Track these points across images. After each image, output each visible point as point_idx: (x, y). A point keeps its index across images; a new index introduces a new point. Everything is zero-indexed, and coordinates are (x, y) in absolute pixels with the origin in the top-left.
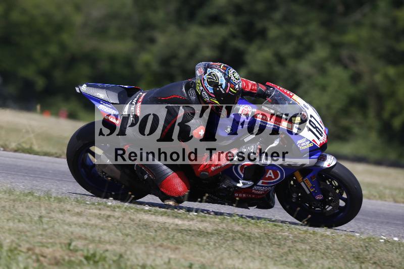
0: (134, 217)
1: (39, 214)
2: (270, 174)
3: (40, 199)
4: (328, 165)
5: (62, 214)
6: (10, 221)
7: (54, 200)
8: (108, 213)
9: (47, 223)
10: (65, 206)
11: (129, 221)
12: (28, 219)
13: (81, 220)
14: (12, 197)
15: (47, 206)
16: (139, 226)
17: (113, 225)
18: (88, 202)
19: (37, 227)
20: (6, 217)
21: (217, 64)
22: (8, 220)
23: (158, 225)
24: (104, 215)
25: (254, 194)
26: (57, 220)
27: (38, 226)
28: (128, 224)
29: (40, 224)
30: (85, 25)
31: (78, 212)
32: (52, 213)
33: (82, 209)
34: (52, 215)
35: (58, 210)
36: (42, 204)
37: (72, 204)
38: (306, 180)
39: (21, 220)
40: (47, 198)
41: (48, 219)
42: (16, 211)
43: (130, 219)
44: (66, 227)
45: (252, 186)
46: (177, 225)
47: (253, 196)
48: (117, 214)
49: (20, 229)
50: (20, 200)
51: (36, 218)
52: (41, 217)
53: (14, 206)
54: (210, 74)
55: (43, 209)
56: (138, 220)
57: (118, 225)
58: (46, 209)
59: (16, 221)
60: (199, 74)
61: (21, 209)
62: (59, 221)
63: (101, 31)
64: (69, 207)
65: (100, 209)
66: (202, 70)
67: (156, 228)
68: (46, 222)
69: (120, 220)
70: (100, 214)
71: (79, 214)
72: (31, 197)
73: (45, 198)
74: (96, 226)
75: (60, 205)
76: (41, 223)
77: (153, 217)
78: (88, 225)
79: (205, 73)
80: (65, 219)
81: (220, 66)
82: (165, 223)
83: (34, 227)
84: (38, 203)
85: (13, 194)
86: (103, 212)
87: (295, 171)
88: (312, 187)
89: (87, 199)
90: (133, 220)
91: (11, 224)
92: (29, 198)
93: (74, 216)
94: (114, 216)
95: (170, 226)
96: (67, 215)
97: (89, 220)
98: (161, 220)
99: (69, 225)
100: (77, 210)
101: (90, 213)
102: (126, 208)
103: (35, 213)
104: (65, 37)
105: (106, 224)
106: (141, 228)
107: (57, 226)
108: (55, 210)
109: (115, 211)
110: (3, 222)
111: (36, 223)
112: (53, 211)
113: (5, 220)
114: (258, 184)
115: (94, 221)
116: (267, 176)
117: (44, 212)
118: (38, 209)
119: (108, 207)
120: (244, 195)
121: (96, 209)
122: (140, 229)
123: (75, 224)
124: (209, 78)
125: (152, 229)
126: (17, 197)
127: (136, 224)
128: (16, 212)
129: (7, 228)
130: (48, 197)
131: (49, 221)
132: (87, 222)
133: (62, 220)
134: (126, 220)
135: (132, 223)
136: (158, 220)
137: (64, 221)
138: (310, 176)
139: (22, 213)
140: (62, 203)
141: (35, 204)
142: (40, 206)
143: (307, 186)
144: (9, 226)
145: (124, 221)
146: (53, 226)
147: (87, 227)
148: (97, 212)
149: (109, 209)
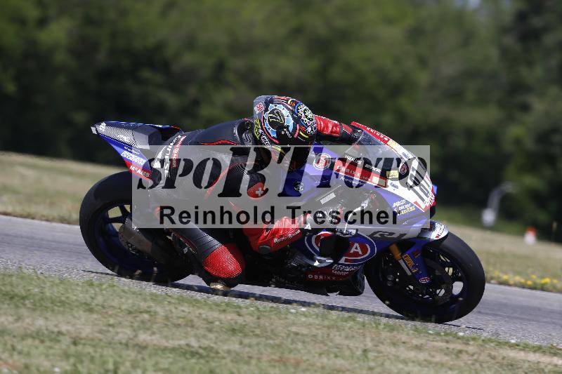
0: (496, 354)
1: (362, 346)
2: (356, 248)
3: (364, 326)
4: (437, 237)
5: (395, 347)
6: (323, 356)
7: (384, 328)
8: (459, 347)
9: (375, 360)
10: (398, 337)
11: (488, 359)
12: (348, 353)
13: (422, 356)
14: (326, 323)
15: (374, 336)
16: (501, 365)
17: (465, 363)
18: (431, 332)
19: (360, 365)
20: (318, 350)
21: (283, 98)
22: (320, 354)
23: (530, 366)
24: (453, 349)
25: (334, 275)
26: (387, 356)
27: (362, 363)
28: (487, 362)
29: (364, 361)
30: (432, 86)
31: (416, 345)
32: (380, 345)
33: (423, 341)
34: (382, 348)
35: (389, 341)
36: (367, 334)
37: (408, 334)
38: (405, 257)
39: (339, 354)
40: (374, 326)
41: (376, 354)
42: (331, 341)
43: (490, 355)
44: (401, 366)
45: (332, 265)
46: (556, 365)
47: (334, 278)
48: (471, 349)
49: (338, 366)
50: (337, 327)
51: (359, 353)
52: (365, 351)
53: (328, 335)
54: (272, 112)
55: (368, 339)
56: (500, 358)
57: (473, 364)
58: (372, 340)
59: (332, 356)
60: (257, 112)
61: (338, 339)
62: (391, 356)
63: (455, 95)
64: (404, 338)
65: (447, 342)
66: (263, 106)
67: (527, 369)
68: (373, 358)
69: (475, 357)
70: (448, 348)
71: (419, 348)
72: (352, 323)
73: (371, 324)
74: (443, 365)
75: (393, 334)
76: (366, 360)
77: (522, 354)
78: (430, 363)
79: (266, 110)
80: (399, 354)
81: (287, 100)
82: (539, 362)
83: (356, 365)
84: (361, 331)
85: (327, 319)
86: (451, 346)
87: (391, 245)
88: (414, 267)
89: (429, 328)
90: (493, 358)
91: (325, 360)
92: (349, 325)
93: (412, 350)
94: (467, 352)
95: (546, 366)
96: (402, 348)
97: (433, 357)
98: (534, 359)
99: (405, 362)
100: (415, 342)
101: (434, 347)
102: (483, 340)
103: (357, 345)
104: (404, 102)
105: (456, 362)
106: (505, 368)
107: (387, 364)
108: (385, 342)
109: (468, 344)
110: (314, 357)
111: (358, 359)
112: (382, 343)
113: (317, 355)
114: (340, 262)
115: (439, 358)
116: (352, 251)
117: (369, 344)
118: (362, 339)
119: (459, 338)
120: (321, 277)
121: (442, 341)
122: (504, 370)
123: (413, 362)
124: (271, 117)
125: (520, 370)
126: (332, 323)
127: (497, 363)
128: (330, 344)
129: (319, 364)
130: (375, 323)
131: (377, 357)
132: (429, 358)
133: (394, 356)
134: (483, 357)
135: (493, 361)
136: (529, 359)
137: (398, 357)
138: (412, 250)
139: (339, 345)
140: (395, 333)
141: (357, 332)
142: (364, 336)
143: (407, 264)
144: (322, 363)
145: (482, 358)
146: (382, 364)
147: (431, 366)
148: (443, 345)
149: (460, 341)
